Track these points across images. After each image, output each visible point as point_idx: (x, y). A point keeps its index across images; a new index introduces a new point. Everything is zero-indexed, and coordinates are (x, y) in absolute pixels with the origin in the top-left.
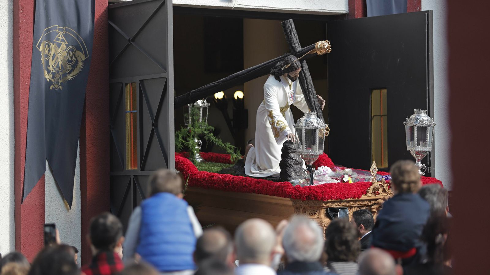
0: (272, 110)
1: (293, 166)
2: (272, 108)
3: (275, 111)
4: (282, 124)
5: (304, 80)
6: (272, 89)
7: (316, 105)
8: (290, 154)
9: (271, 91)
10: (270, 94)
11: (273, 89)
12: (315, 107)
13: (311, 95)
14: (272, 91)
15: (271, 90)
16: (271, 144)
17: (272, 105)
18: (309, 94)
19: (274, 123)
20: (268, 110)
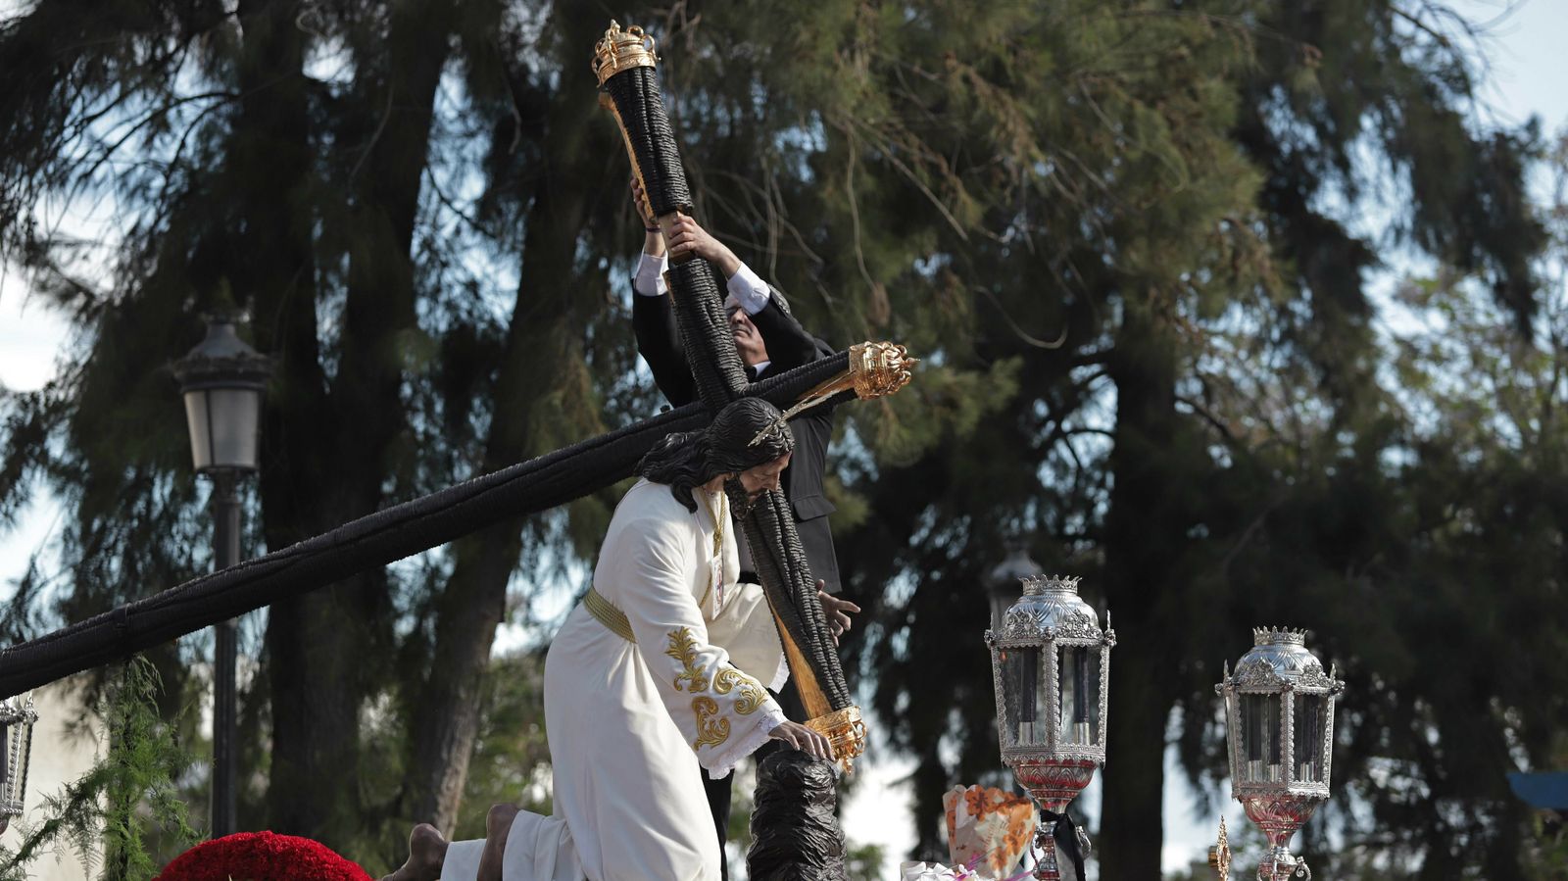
0: (686, 626)
1: (825, 858)
2: (681, 621)
3: (695, 631)
4: (743, 684)
5: (771, 512)
6: (672, 541)
7: (819, 621)
8: (809, 806)
9: (670, 548)
10: (667, 561)
11: (676, 540)
12: (819, 628)
13: (801, 582)
14: (671, 546)
15: (669, 544)
16: (655, 783)
17: (683, 607)
18: (792, 572)
19: (706, 681)
20: (666, 627)
